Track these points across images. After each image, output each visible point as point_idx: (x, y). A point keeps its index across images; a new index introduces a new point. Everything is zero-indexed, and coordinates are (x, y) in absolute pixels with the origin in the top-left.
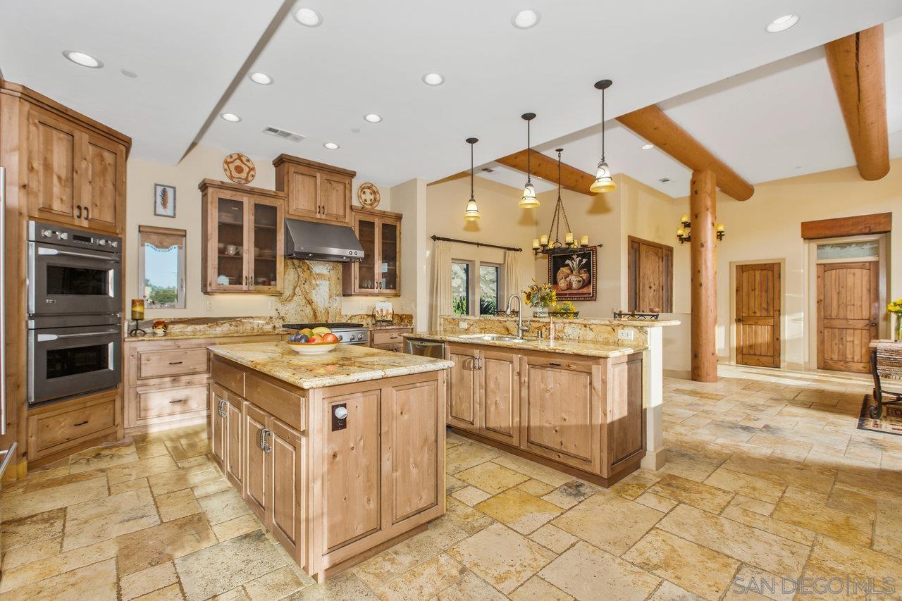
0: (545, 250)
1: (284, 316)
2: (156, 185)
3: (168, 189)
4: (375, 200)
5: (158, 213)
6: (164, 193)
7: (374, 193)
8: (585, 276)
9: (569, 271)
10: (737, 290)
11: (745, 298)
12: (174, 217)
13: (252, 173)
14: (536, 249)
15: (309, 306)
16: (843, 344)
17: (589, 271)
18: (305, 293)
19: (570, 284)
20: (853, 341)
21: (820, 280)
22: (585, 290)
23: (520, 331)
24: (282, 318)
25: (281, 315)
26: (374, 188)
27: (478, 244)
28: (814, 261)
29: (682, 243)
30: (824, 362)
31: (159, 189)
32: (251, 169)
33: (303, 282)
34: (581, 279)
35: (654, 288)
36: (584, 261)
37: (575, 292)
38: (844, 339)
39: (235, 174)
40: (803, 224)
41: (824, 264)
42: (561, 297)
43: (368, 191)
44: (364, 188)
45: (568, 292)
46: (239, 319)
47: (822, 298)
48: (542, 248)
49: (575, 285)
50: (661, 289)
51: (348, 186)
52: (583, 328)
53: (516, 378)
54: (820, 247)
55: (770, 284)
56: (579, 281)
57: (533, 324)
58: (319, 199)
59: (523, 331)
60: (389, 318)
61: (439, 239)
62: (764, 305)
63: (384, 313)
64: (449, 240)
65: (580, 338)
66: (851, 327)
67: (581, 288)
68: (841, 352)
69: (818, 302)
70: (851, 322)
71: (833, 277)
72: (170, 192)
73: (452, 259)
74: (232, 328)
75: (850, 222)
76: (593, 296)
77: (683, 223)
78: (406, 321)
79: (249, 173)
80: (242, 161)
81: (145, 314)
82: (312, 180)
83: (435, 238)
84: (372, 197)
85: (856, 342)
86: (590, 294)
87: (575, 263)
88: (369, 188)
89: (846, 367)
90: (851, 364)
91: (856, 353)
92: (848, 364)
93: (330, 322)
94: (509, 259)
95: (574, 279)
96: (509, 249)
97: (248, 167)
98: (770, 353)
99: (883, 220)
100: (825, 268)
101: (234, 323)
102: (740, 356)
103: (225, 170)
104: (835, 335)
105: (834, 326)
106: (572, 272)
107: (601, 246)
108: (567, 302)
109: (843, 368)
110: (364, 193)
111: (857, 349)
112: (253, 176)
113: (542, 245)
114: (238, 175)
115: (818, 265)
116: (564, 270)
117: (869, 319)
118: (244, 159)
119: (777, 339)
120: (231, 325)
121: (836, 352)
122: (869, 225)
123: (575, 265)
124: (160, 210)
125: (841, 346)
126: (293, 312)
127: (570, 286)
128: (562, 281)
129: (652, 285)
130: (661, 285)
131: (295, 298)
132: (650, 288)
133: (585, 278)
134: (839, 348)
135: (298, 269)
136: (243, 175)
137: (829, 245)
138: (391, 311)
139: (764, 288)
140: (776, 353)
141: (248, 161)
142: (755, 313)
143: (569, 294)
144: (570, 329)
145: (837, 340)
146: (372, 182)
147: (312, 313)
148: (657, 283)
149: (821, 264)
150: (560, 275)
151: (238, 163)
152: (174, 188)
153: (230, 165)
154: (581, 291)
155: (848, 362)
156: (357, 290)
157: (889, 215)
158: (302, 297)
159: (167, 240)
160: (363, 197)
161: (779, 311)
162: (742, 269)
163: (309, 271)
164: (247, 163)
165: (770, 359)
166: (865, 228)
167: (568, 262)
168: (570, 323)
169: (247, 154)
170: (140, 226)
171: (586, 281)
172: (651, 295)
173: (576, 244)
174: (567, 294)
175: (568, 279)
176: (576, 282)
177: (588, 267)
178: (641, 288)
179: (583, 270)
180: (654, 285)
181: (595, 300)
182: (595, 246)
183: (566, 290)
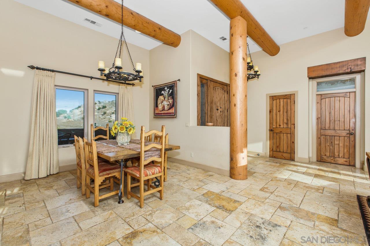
9: (163, 98)
10: (270, 112)
11: (274, 116)
16: (332, 146)
17: (173, 98)
19: (164, 107)
20: (339, 144)
21: (319, 104)
22: (170, 111)
28: (315, 93)
30: (321, 157)
34: (169, 103)
35: (220, 110)
36: (171, 91)
37: (166, 112)
38: (333, 143)
40: (308, 68)
41: (321, 95)
47: (320, 116)
49: (166, 108)
54: (318, 84)
55: (289, 108)
56: (168, 105)
62: (285, 121)
64: (53, 71)
66: (337, 135)
67: (169, 109)
68: (331, 151)
69: (317, 119)
70: (338, 131)
71: (327, 102)
73: (55, 86)
75: (338, 65)
83: (34, 68)
85: (341, 145)
86: (173, 113)
87: (165, 93)
89: (334, 161)
90: (338, 159)
91: (340, 152)
92: (336, 159)
95: (165, 103)
98: (289, 151)
99: (359, 63)
100: (321, 97)
102: (272, 152)
104: (328, 140)
105: (327, 134)
106: (165, 99)
107: (179, 80)
109: (333, 161)
111: (342, 149)
115: (317, 95)
116: (161, 98)
117: (349, 130)
119: (293, 142)
121: (328, 151)
122: (350, 67)
123: (166, 94)
125: (331, 147)
128: (160, 105)
129: (219, 108)
130: (226, 108)
132: (217, 110)
133: (171, 102)
134: (330, 149)
137: (324, 82)
139: (285, 111)
140: (292, 152)
142: (280, 125)
143: (164, 113)
145: (329, 143)
148: (223, 107)
149: (319, 95)
150: (159, 101)
155: (336, 158)
157: (364, 59)
161: (294, 124)
162: (273, 98)
165: (289, 155)
166: (348, 69)
167: (163, 92)
171: (171, 105)
172: (218, 114)
174: (162, 113)
175: (163, 104)
176: (167, 106)
177: (173, 95)
178: (209, 110)
179: (170, 97)
180: (221, 108)
181: (176, 117)
182: (176, 81)
183: (162, 111)
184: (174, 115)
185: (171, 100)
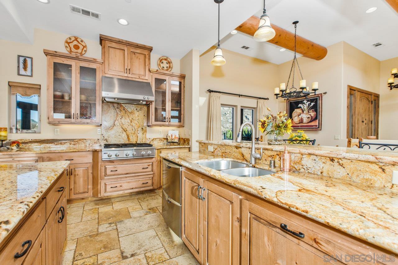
0: (283, 94)
1: (107, 138)
2: (19, 56)
3: (28, 59)
4: (170, 67)
5: (20, 74)
6: (25, 62)
7: (169, 63)
8: (313, 114)
9: (301, 111)
12: (32, 76)
13: (85, 49)
14: (276, 95)
15: (124, 132)
17: (316, 111)
18: (121, 124)
19: (302, 119)
22: (312, 124)
23: (253, 159)
24: (106, 140)
25: (105, 138)
26: (168, 59)
27: (240, 96)
29: (391, 89)
31: (22, 59)
32: (84, 47)
33: (120, 118)
34: (309, 116)
35: (365, 122)
36: (312, 104)
37: (305, 125)
39: (73, 49)
42: (295, 128)
43: (165, 62)
44: (162, 60)
45: (300, 125)
46: (77, 140)
48: (281, 93)
49: (305, 120)
50: (370, 123)
51: (147, 56)
52: (329, 162)
53: (237, 224)
56: (308, 118)
57: (266, 152)
58: (126, 64)
59: (256, 159)
60: (176, 140)
61: (212, 91)
63: (173, 137)
65: (324, 174)
67: (310, 122)
72: (29, 61)
73: (222, 104)
74: (71, 146)
76: (319, 127)
77: (392, 75)
78: (186, 142)
79: (83, 49)
80: (78, 41)
81: (8, 137)
82: (122, 52)
83: (210, 91)
84: (168, 65)
86: (317, 126)
87: (305, 106)
88: (166, 60)
93: (138, 142)
94: (260, 105)
95: (304, 116)
96: (260, 98)
97: (83, 45)
101: (72, 143)
103: (66, 47)
106: (303, 111)
107: (325, 93)
108: (300, 131)
110: (162, 63)
112: (85, 51)
113: (281, 91)
114: (76, 51)
116: (297, 111)
118: (79, 40)
120: (70, 144)
123: (305, 107)
124: (22, 72)
126: (113, 136)
127: (301, 121)
128: (296, 118)
129: (364, 120)
130: (370, 120)
131: (115, 127)
132: (363, 122)
135: (117, 110)
136: (79, 51)
138: (177, 136)
141: (82, 41)
143: (301, 126)
144: (310, 161)
146: (167, 55)
147: (126, 137)
148: (367, 119)
150: (294, 114)
151: (75, 43)
152: (32, 58)
153: (70, 44)
154: (310, 124)
156: (154, 123)
158: (120, 127)
159: (29, 91)
160: (162, 65)
163: (124, 111)
164: (82, 43)
167: (300, 105)
168: (310, 154)
169: (81, 37)
170: (9, 82)
171: (314, 118)
172: (363, 127)
173: (308, 88)
174: (299, 126)
175: (300, 117)
176: (306, 118)
177: (315, 108)
178: (356, 122)
179: (311, 110)
180: (366, 120)
181: (321, 130)
182: (321, 94)
183: (298, 124)
184: (318, 128)
185: (313, 113)
